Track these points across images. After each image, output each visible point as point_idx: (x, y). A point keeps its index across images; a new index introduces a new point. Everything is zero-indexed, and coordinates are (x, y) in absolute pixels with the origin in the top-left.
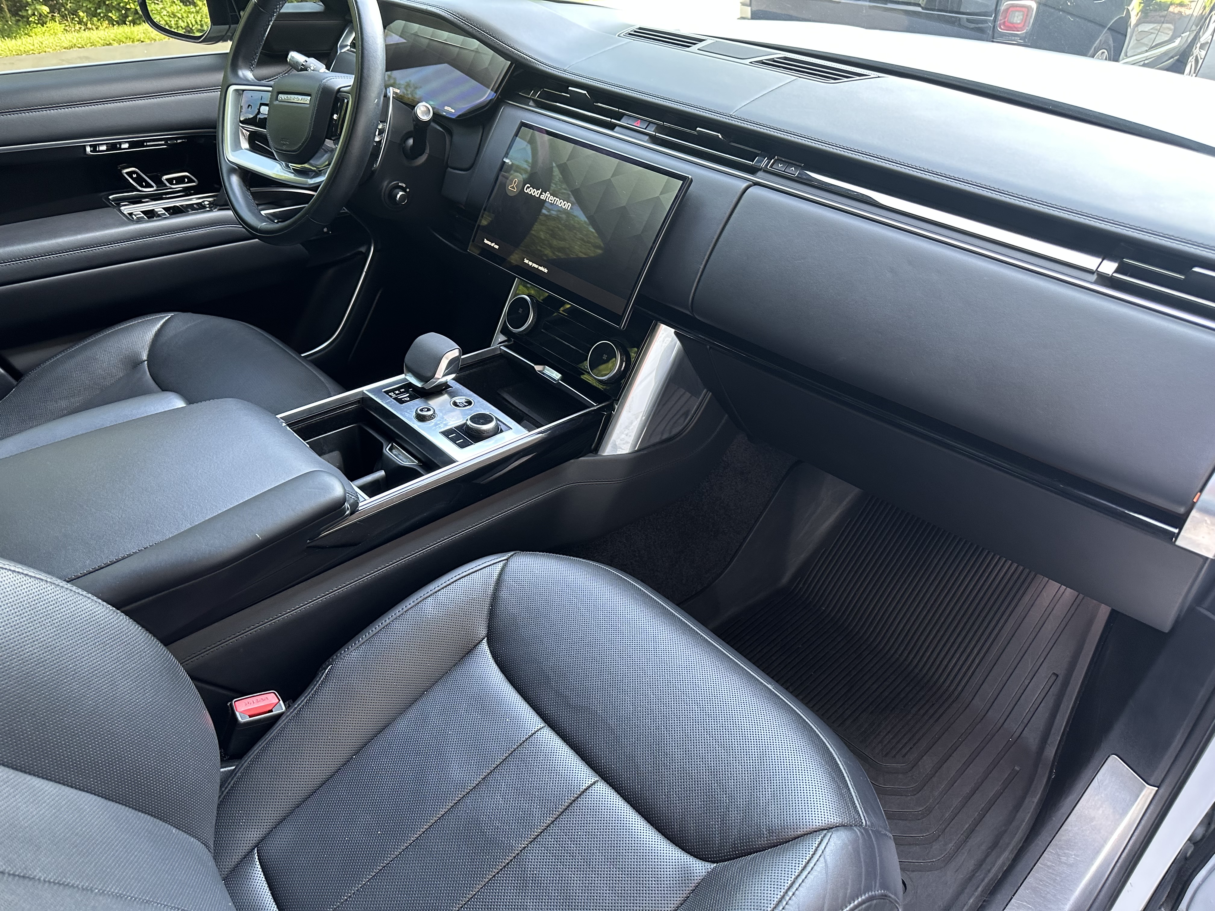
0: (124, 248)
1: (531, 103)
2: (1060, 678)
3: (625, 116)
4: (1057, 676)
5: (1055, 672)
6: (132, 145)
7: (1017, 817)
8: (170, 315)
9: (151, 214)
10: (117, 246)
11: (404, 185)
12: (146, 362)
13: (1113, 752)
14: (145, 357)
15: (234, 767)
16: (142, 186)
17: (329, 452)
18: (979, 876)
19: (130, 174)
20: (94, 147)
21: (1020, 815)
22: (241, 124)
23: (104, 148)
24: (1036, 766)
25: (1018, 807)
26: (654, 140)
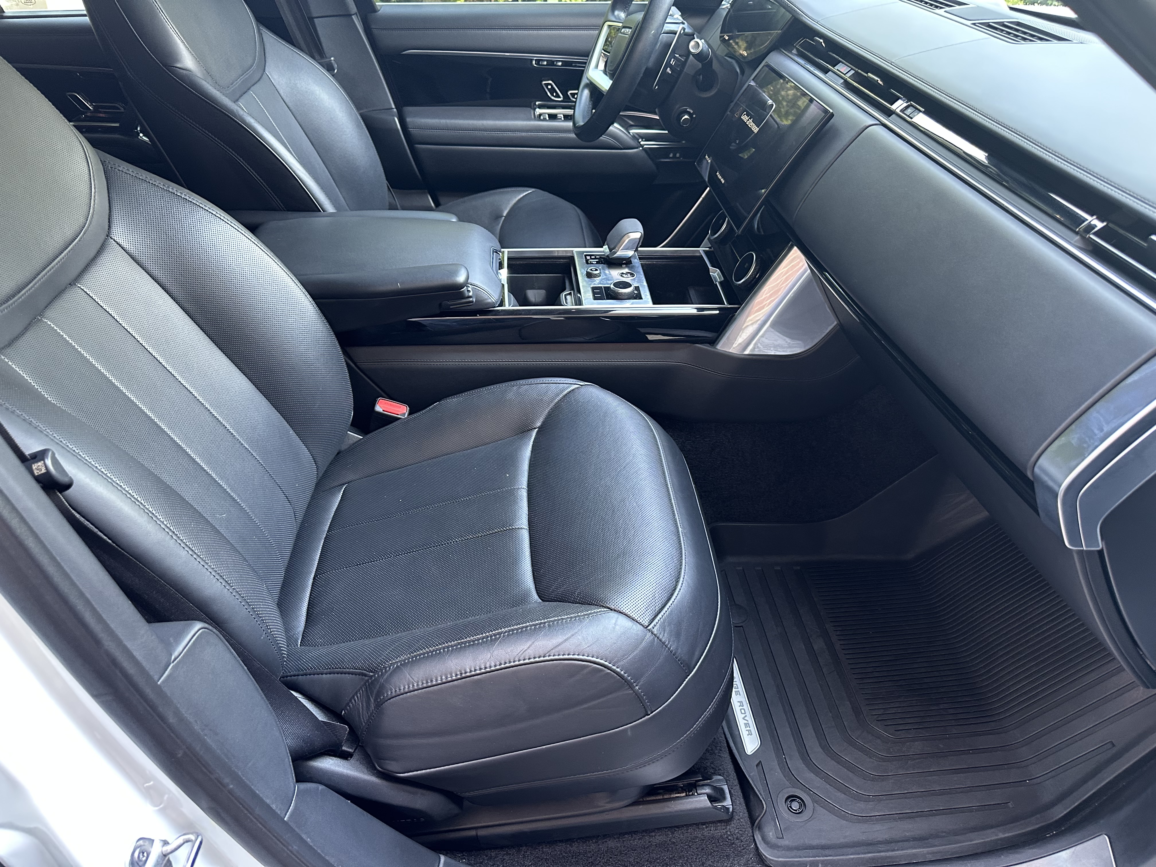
0: (523, 137)
1: (794, 51)
2: (1114, 750)
3: (841, 63)
4: (1114, 745)
5: (1113, 741)
6: (565, 63)
7: (967, 835)
8: (534, 190)
9: (553, 117)
10: (518, 134)
11: (692, 112)
12: (504, 218)
13: (1108, 834)
14: (505, 214)
15: (362, 437)
16: (553, 95)
17: (538, 289)
18: (880, 847)
19: (547, 85)
20: (538, 61)
21: (972, 835)
22: (603, 51)
23: (545, 63)
24: (1033, 814)
25: (975, 829)
26: (847, 85)
